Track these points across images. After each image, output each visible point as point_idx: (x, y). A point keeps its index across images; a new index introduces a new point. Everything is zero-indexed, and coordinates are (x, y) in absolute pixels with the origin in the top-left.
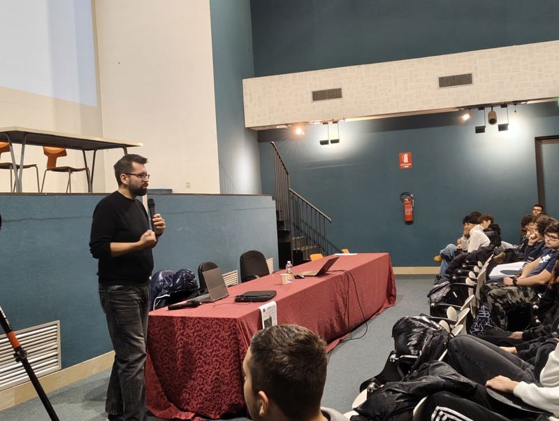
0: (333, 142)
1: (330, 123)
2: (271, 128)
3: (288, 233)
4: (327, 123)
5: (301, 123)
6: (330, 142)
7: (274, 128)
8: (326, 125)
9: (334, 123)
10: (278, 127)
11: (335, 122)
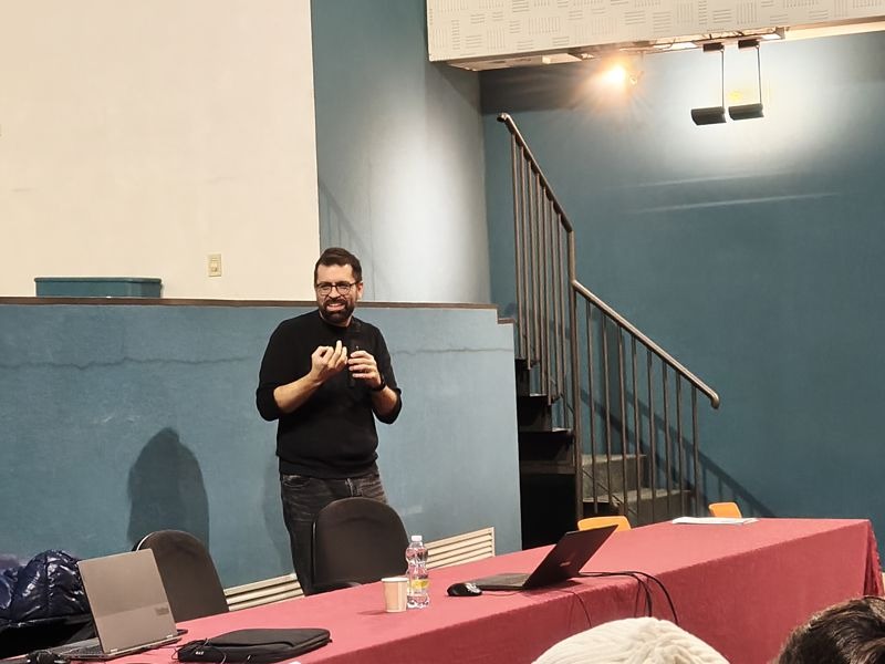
0: (740, 113)
1: (731, 47)
2: (524, 62)
3: (566, 441)
4: (718, 47)
5: (624, 45)
6: (727, 115)
7: (533, 61)
8: (716, 54)
9: (742, 44)
10: (547, 60)
11: (747, 42)
